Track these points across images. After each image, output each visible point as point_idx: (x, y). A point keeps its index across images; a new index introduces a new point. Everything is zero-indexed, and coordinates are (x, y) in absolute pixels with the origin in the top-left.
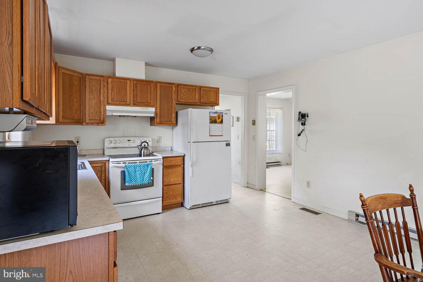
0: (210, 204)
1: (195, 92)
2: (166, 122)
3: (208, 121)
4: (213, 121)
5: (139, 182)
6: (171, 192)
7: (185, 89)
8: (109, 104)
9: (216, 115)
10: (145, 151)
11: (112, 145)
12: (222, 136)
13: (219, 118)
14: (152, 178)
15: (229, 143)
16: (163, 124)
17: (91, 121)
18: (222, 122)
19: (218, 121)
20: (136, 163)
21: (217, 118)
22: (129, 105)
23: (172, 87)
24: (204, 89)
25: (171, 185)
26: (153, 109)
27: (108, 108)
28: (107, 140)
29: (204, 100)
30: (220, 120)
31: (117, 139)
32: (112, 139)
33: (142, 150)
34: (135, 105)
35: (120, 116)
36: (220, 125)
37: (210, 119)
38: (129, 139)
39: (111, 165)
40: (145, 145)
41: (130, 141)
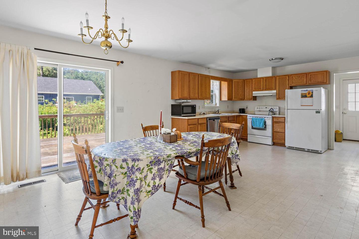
0: (303, 150)
1: (304, 78)
2: (282, 98)
3: (300, 96)
4: (304, 96)
5: (258, 127)
6: (278, 136)
7: (296, 77)
8: (254, 91)
9: (306, 92)
10: (271, 114)
11: (258, 110)
12: (312, 106)
13: (309, 94)
14: (264, 126)
15: (318, 111)
16: (280, 99)
17: (247, 99)
18: (312, 96)
19: (308, 96)
20: (258, 118)
21: (307, 94)
22: (263, 90)
23: (286, 77)
24: (311, 74)
25: (279, 132)
26: (275, 91)
27: (254, 92)
28: (256, 107)
29: (312, 81)
30: (310, 95)
31: (261, 107)
32: (258, 107)
33: (269, 113)
34: (265, 90)
35: (264, 96)
36: (310, 98)
37: (301, 95)
38: (266, 107)
39: (248, 117)
40: (272, 110)
41: (267, 108)
